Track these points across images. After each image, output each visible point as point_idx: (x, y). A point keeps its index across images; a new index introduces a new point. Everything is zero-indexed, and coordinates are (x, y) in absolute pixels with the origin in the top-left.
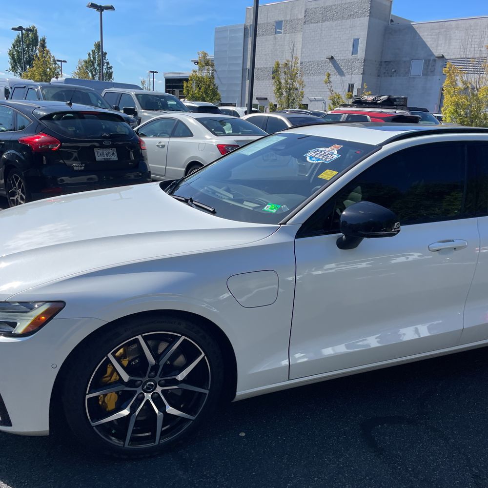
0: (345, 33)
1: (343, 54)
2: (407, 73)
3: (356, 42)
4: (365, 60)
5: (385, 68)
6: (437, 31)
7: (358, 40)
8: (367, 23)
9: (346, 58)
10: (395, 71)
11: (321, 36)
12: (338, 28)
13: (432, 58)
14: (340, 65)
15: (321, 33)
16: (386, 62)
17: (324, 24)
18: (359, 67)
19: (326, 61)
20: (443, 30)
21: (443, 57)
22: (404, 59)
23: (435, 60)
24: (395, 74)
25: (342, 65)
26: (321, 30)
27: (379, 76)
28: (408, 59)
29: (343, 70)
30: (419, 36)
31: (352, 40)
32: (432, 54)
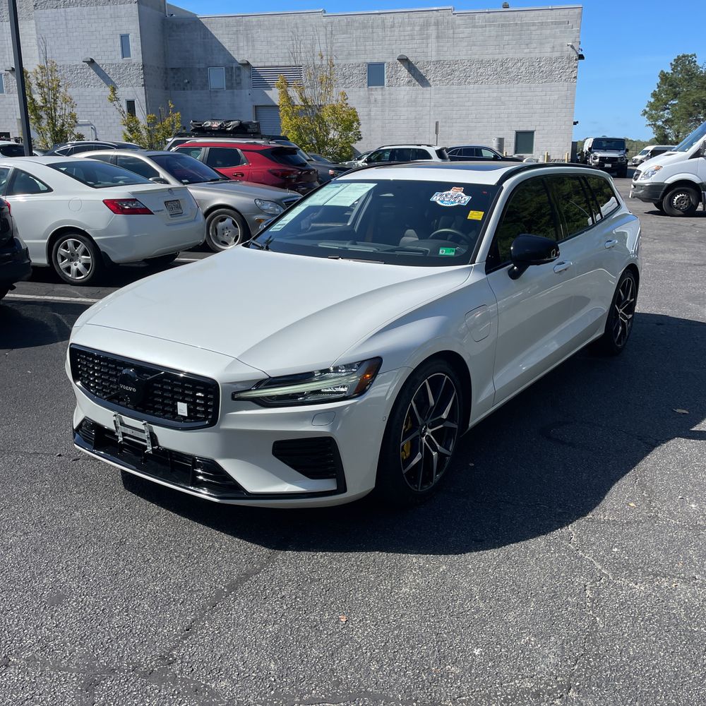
0: (105, 26)
1: (109, 56)
2: (205, 85)
3: (124, 39)
4: (143, 66)
5: (174, 78)
6: (235, 29)
7: (127, 36)
8: (136, 12)
9: (114, 62)
10: (188, 82)
11: (67, 27)
12: (93, 17)
13: (234, 65)
14: (107, 73)
15: (66, 23)
16: (172, 69)
17: (68, 10)
18: (136, 76)
19: (83, 66)
20: (241, 28)
21: (248, 64)
22: (197, 66)
23: (239, 68)
24: (189, 86)
25: (110, 72)
26: (66, 19)
27: (166, 89)
28: (202, 66)
29: (113, 80)
30: (211, 34)
31: (119, 36)
32: (234, 60)
